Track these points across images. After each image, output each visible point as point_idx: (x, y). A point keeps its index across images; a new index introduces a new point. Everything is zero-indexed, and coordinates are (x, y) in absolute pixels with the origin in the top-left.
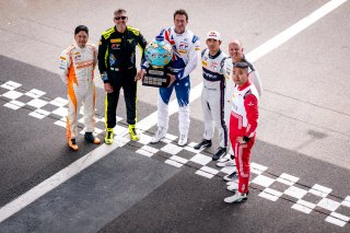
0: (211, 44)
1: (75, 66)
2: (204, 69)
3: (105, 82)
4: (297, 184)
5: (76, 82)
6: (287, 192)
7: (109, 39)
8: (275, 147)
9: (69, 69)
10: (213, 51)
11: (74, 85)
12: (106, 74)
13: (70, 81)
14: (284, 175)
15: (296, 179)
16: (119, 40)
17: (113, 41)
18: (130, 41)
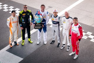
0: (55, 13)
1: (12, 22)
2: (53, 21)
3: (21, 27)
4: (92, 35)
5: (12, 27)
6: (89, 37)
7: (22, 14)
8: (86, 25)
9: (10, 23)
10: (56, 15)
11: (12, 28)
12: (21, 25)
13: (10, 27)
14: (88, 32)
15: (91, 33)
16: (25, 14)
17: (23, 14)
18: (28, 14)
